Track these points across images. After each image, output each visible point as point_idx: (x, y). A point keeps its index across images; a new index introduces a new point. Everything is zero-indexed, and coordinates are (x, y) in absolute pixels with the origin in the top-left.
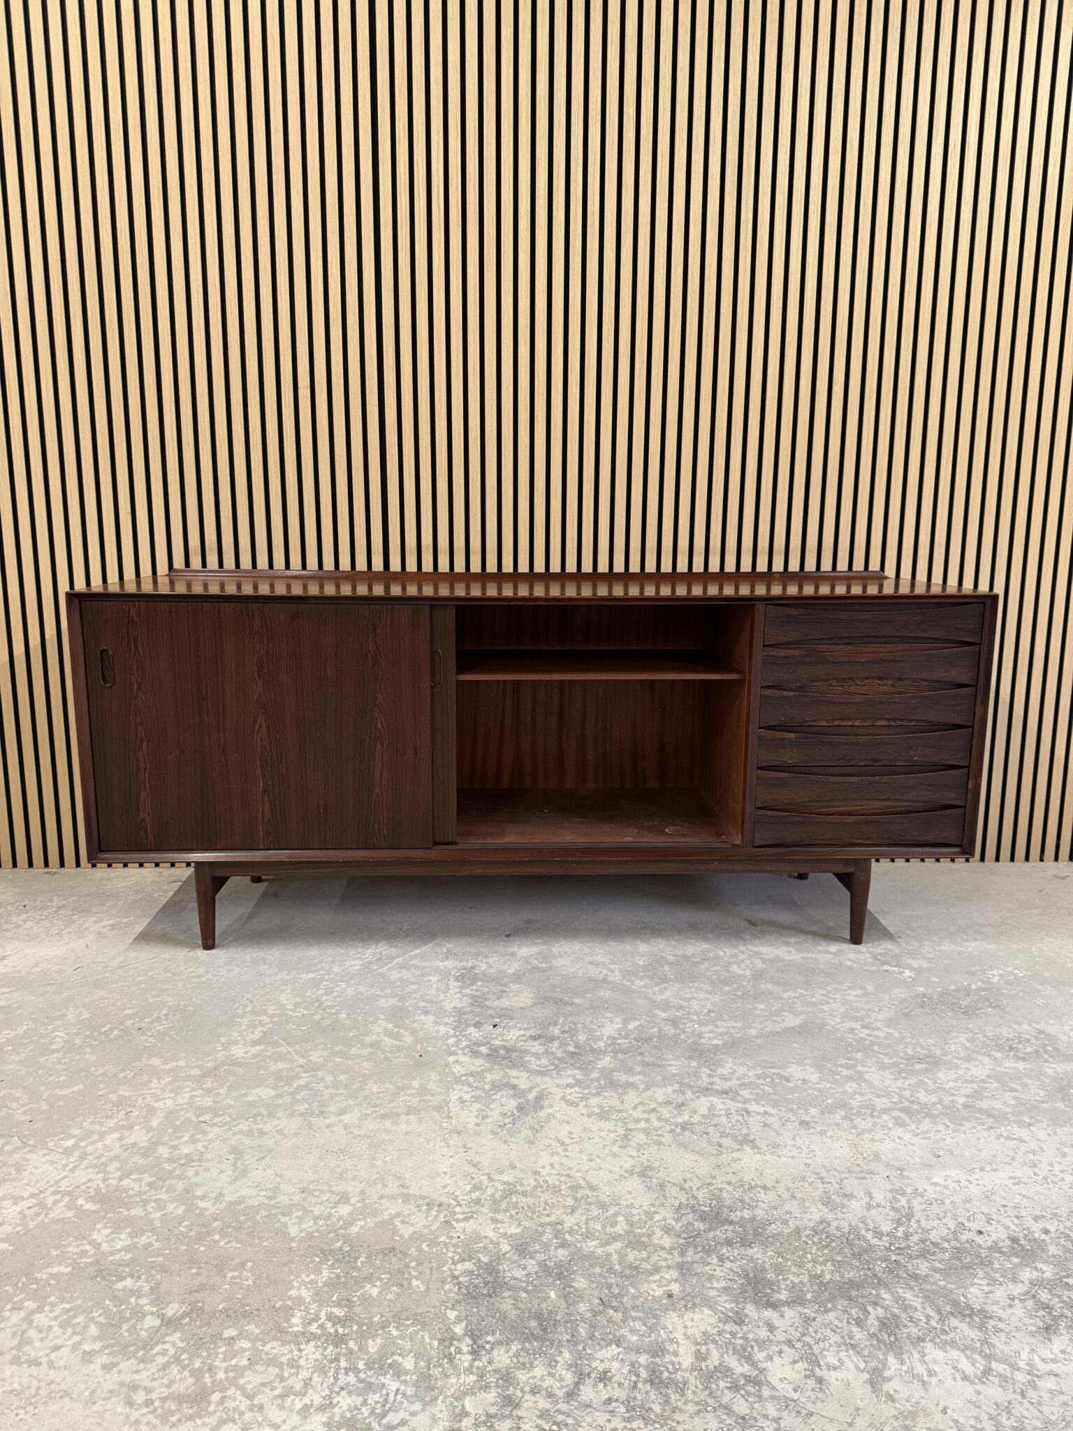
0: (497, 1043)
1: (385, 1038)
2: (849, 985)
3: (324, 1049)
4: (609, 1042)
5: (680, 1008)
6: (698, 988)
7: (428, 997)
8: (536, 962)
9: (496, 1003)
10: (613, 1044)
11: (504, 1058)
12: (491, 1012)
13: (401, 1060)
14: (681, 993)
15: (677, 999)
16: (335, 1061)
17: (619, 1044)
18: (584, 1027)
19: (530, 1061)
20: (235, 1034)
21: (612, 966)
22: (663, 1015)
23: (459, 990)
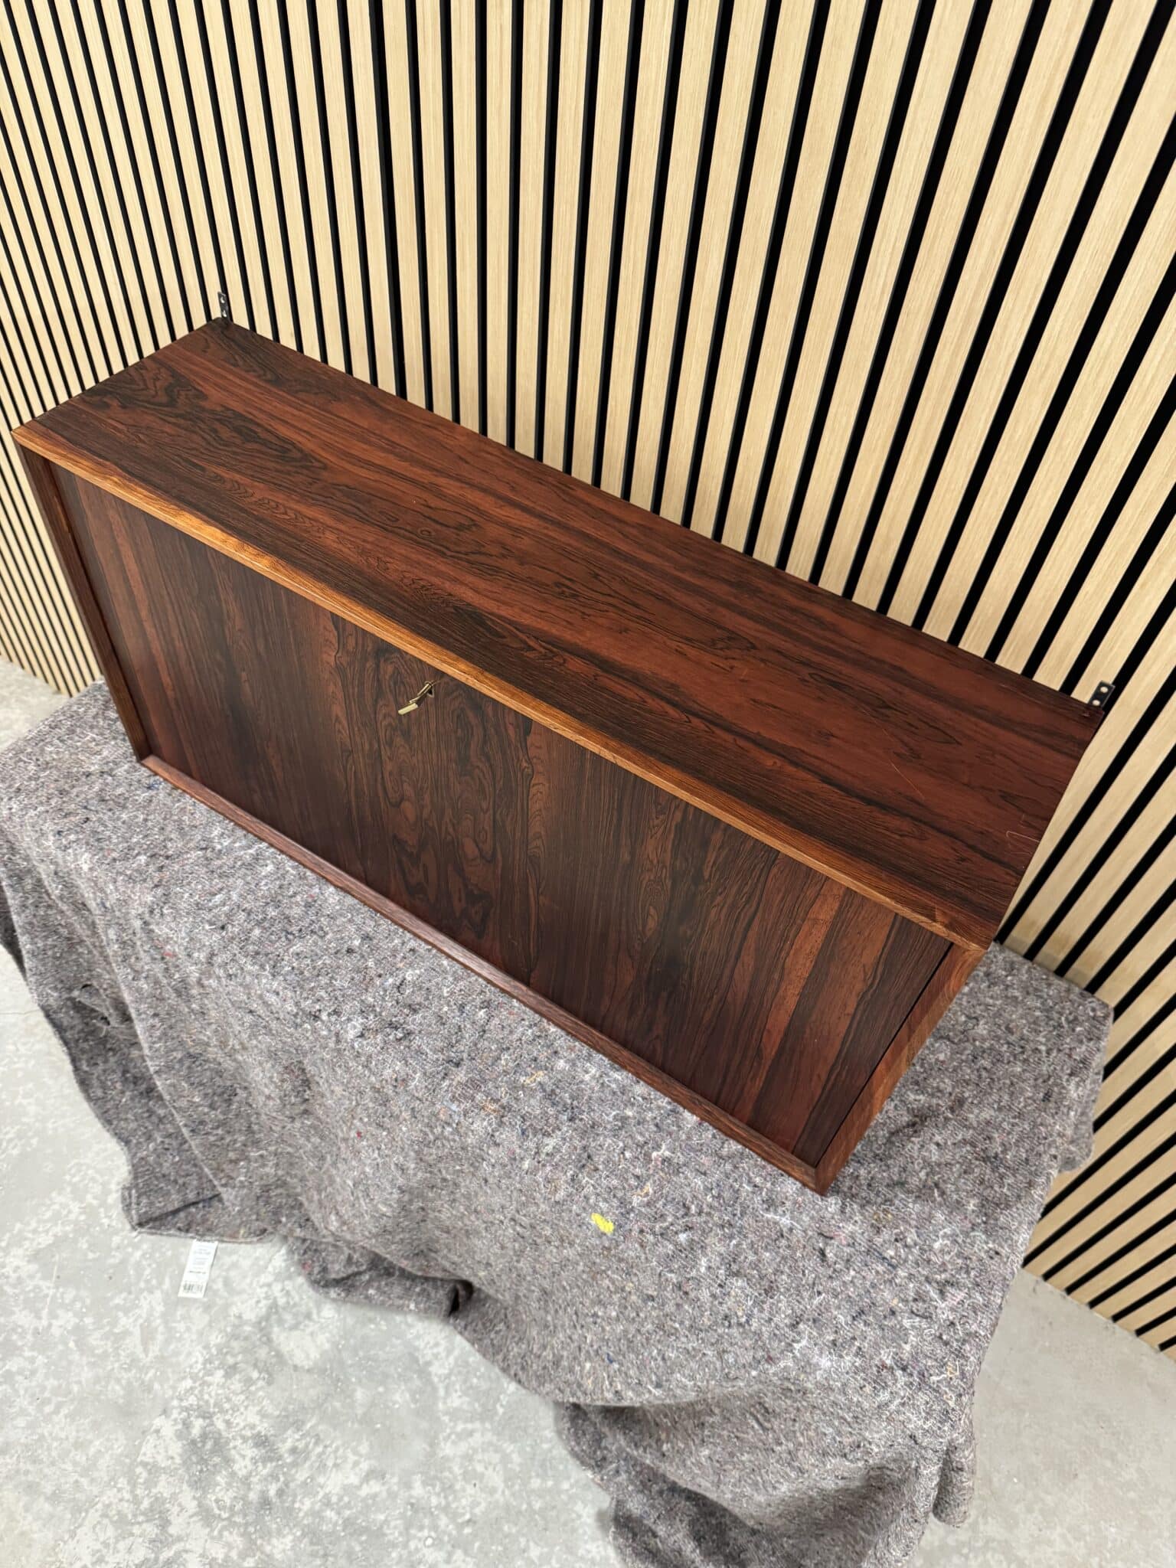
0: (220, 1425)
1: (137, 1331)
3: (76, 1315)
4: (317, 1507)
5: (448, 1489)
7: (232, 1274)
9: (282, 1338)
10: (318, 1512)
11: (203, 1461)
12: (263, 1353)
13: (117, 1388)
15: (461, 1466)
16: (66, 1344)
17: (322, 1518)
19: (218, 1484)
20: (34, 1225)
22: (418, 1490)
23: (270, 1279)
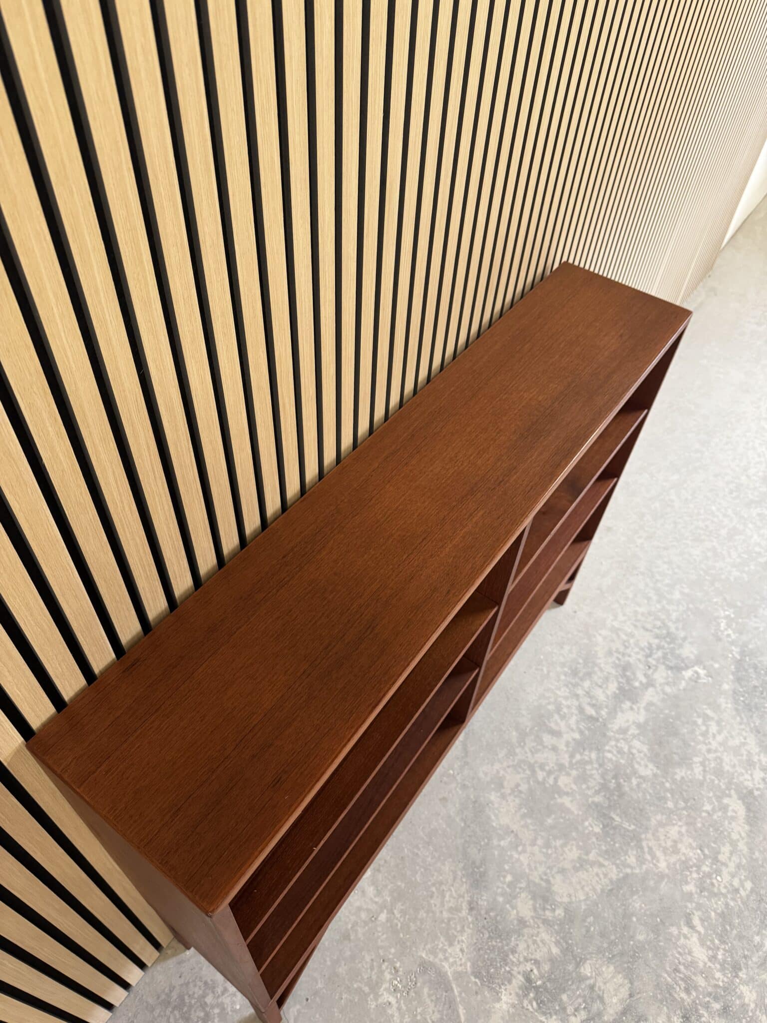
2: (700, 721)
6: (661, 824)
8: (548, 913)
14: (664, 845)
18: (686, 967)
21: (592, 856)
